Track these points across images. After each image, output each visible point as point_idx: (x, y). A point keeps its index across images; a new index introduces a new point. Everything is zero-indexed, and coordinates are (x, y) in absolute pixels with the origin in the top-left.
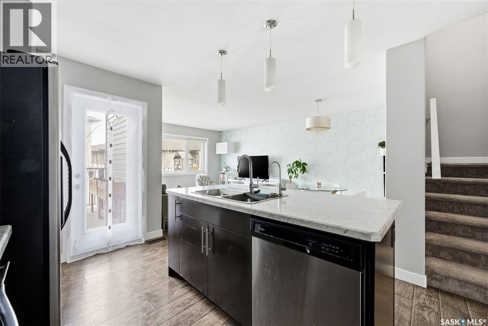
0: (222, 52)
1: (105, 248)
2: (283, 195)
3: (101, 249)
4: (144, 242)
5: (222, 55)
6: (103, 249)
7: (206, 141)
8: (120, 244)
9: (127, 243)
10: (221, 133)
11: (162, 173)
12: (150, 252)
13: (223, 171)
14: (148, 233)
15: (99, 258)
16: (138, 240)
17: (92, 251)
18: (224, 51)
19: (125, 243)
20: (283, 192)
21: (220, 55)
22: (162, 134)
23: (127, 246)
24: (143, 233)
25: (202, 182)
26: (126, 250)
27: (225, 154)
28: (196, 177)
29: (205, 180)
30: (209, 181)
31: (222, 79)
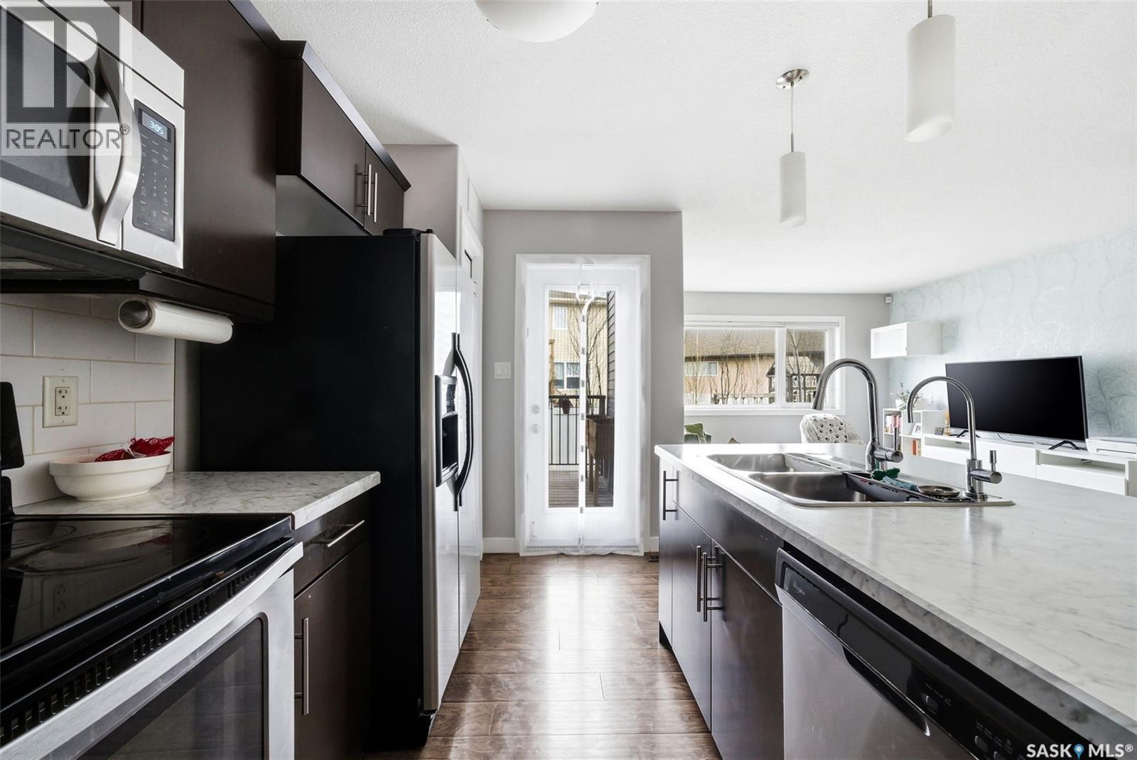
0: (793, 76)
1: (574, 547)
2: (989, 500)
3: (567, 547)
4: (643, 555)
5: (792, 84)
6: (571, 547)
7: (837, 324)
8: (599, 547)
9: (611, 547)
10: (887, 298)
11: (685, 409)
12: (646, 577)
13: (896, 408)
14: (652, 538)
15: (562, 561)
16: (631, 547)
17: (555, 547)
18: (799, 71)
19: (608, 547)
20: (987, 488)
21: (788, 86)
22: (683, 319)
23: (611, 554)
24: (643, 535)
25: (820, 434)
26: (606, 560)
27: (905, 359)
28: (803, 421)
29: (828, 431)
30: (841, 434)
31: (795, 151)
